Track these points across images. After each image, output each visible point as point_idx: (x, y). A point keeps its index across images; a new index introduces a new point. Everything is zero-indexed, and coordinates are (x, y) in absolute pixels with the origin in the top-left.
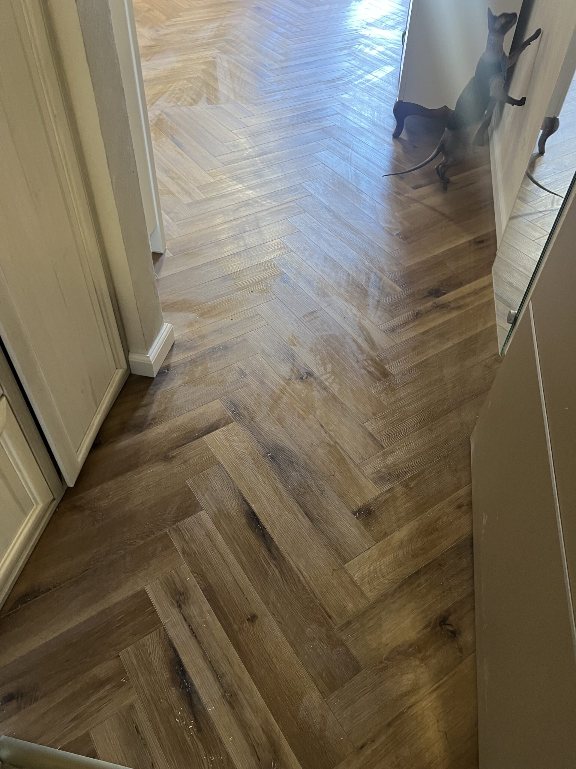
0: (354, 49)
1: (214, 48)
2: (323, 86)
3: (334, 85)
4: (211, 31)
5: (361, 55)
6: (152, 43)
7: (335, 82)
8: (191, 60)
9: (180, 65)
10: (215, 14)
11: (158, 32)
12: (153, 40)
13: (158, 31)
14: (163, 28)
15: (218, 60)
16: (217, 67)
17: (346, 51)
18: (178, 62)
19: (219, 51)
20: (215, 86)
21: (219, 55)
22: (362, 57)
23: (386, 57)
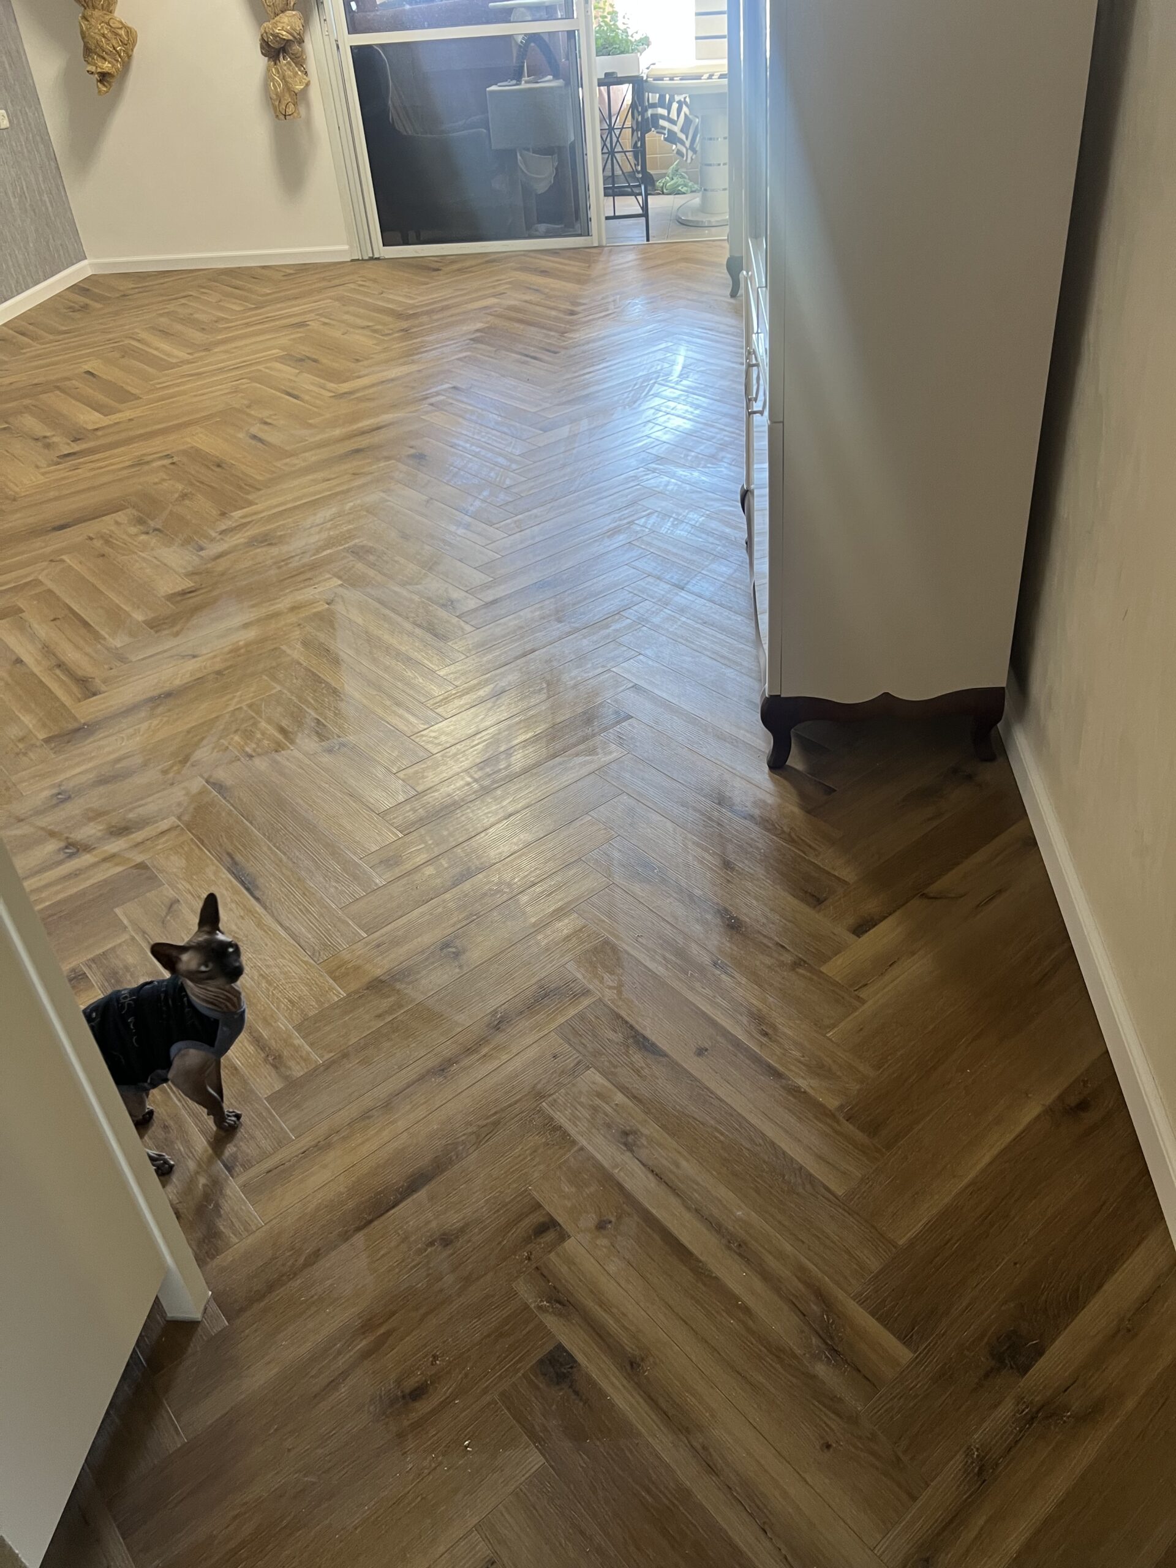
0: (638, 528)
1: (328, 576)
2: (585, 642)
3: (608, 635)
4: (320, 532)
5: (655, 542)
6: (188, 584)
7: (607, 626)
8: (276, 615)
9: (252, 634)
10: (325, 485)
11: (202, 553)
12: (190, 575)
13: (202, 549)
14: (212, 540)
15: (339, 608)
16: (336, 626)
17: (621, 537)
18: (246, 626)
19: (340, 582)
20: (333, 684)
21: (341, 590)
22: (659, 548)
23: (711, 540)
